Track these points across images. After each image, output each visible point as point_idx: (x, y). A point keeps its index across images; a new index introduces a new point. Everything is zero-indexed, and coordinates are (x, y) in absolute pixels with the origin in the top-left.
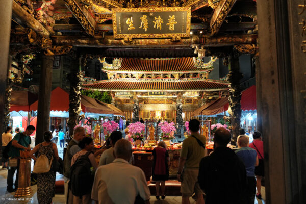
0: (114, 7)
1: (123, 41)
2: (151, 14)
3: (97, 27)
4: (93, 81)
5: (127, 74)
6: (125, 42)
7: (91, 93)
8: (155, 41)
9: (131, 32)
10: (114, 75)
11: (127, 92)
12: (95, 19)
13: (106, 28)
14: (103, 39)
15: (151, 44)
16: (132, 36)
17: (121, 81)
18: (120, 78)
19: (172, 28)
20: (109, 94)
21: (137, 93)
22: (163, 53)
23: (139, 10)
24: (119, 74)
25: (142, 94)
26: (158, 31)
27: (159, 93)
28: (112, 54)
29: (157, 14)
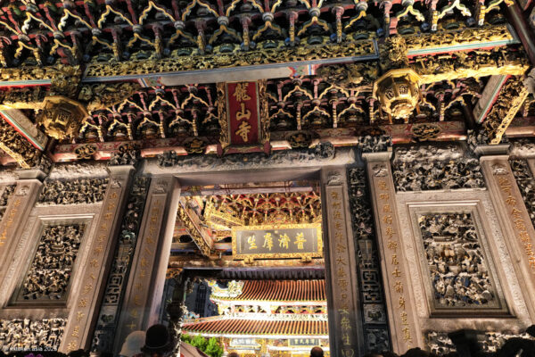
0: (235, 225)
1: (242, 262)
2: (276, 232)
3: (213, 246)
4: (193, 318)
5: (251, 307)
6: (246, 263)
7: (189, 339)
8: (282, 262)
9: (253, 251)
10: (229, 308)
11: (251, 339)
12: (211, 237)
13: (224, 246)
14: (220, 260)
15: (277, 266)
16: (254, 256)
17: (241, 319)
18: (240, 314)
19: (300, 246)
20: (219, 342)
21: (267, 340)
22: (299, 274)
23: (263, 227)
24: (239, 306)
25: (277, 343)
26: (284, 250)
27: (307, 341)
28: (228, 275)
29: (282, 232)
